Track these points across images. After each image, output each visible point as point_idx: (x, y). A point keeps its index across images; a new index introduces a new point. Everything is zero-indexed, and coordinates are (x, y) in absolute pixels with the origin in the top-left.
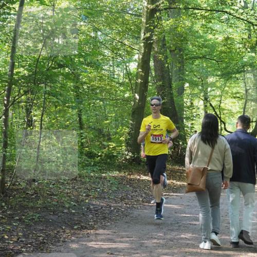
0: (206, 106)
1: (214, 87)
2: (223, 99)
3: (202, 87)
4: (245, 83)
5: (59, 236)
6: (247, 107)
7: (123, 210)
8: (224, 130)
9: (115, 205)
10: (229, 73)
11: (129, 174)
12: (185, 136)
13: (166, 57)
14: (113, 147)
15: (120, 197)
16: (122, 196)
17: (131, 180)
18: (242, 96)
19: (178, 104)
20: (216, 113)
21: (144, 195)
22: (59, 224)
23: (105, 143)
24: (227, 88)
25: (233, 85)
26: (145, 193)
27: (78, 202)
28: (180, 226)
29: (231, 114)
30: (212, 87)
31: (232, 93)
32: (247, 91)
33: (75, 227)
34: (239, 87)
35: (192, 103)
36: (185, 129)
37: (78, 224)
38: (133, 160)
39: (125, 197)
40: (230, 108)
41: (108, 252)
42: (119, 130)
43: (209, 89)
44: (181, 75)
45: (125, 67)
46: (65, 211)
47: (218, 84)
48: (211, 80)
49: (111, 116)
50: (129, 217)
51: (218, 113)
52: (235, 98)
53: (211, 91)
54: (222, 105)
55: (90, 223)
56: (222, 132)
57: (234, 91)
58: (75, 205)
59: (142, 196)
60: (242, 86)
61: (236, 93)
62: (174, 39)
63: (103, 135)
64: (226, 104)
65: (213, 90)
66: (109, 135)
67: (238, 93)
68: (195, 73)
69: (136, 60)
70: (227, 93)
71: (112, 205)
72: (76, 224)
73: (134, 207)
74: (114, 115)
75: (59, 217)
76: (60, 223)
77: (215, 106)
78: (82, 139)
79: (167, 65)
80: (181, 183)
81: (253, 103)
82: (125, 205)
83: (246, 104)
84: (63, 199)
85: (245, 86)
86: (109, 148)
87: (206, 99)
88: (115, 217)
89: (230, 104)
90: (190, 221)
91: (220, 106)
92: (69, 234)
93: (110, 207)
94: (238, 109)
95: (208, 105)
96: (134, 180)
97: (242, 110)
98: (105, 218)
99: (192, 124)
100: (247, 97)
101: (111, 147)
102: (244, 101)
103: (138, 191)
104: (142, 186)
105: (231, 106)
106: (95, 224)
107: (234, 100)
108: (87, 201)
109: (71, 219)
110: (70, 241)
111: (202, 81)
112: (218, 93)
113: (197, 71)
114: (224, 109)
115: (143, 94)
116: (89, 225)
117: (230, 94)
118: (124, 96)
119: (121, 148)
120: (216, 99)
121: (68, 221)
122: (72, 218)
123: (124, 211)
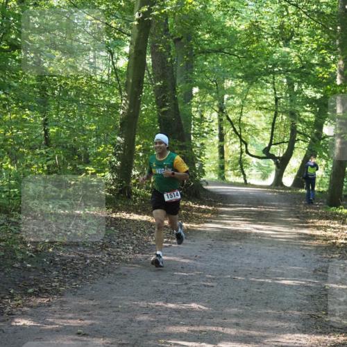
0: (221, 120)
1: (233, 94)
2: (244, 111)
3: (217, 93)
4: (274, 89)
5: (4, 304)
6: (276, 122)
7: (104, 263)
8: (245, 154)
9: (92, 255)
10: (254, 74)
11: (114, 212)
12: (192, 159)
13: (169, 48)
14: (92, 174)
15: (101, 244)
16: (104, 243)
17: (116, 219)
18: (270, 107)
19: (185, 114)
20: (235, 130)
21: (135, 242)
22: (5, 285)
23: (81, 167)
24: (249, 96)
25: (258, 92)
26: (137, 239)
27: (37, 251)
28: (189, 289)
29: (255, 132)
30: (229, 94)
31: (257, 103)
32: (277, 100)
33: (30, 291)
34: (266, 94)
35: (202, 116)
36: (193, 150)
37: (35, 285)
38: (121, 192)
39: (107, 244)
40: (254, 123)
41: (79, 331)
42: (101, 149)
43: (226, 96)
44: (189, 75)
45: (111, 63)
46: (16, 265)
47: (239, 90)
48: (229, 84)
49: (91, 130)
50: (113, 275)
51: (238, 130)
52: (260, 109)
53: (228, 99)
54: (243, 119)
55: (53, 285)
56: (243, 156)
57: (260, 99)
58: (31, 256)
59: (132, 243)
60: (270, 93)
61: (262, 103)
62: (180, 22)
63: (78, 156)
64: (248, 117)
65: (232, 98)
66: (87, 156)
67: (265, 103)
68: (208, 75)
69: (126, 54)
70: (250, 102)
71: (89, 256)
72: (31, 286)
73: (121, 260)
74: (94, 127)
75: (6, 274)
76: (7, 283)
77: (234, 120)
78: (48, 160)
79: (169, 59)
80: (188, 225)
81: (284, 117)
82: (107, 256)
83: (275, 117)
84: (15, 247)
85: (275, 93)
86: (87, 174)
87: (221, 110)
88: (91, 274)
89: (254, 118)
90: (204, 281)
91: (240, 120)
92: (20, 302)
93: (86, 259)
94: (265, 125)
95: (224, 118)
96: (121, 219)
97: (270, 126)
98: (76, 276)
99: (202, 144)
100: (277, 108)
101: (90, 172)
102: (273, 113)
103: (128, 236)
104: (133, 229)
105: (255, 121)
106: (60, 286)
107: (260, 113)
108: (51, 250)
109: (24, 277)
110: (19, 313)
111: (217, 85)
112: (238, 102)
113: (209, 72)
114: (245, 125)
115: (136, 98)
116: (52, 286)
117: (254, 104)
118: (109, 102)
119: (103, 174)
120: (236, 111)
121: (20, 281)
122: (26, 276)
123: (106, 265)
